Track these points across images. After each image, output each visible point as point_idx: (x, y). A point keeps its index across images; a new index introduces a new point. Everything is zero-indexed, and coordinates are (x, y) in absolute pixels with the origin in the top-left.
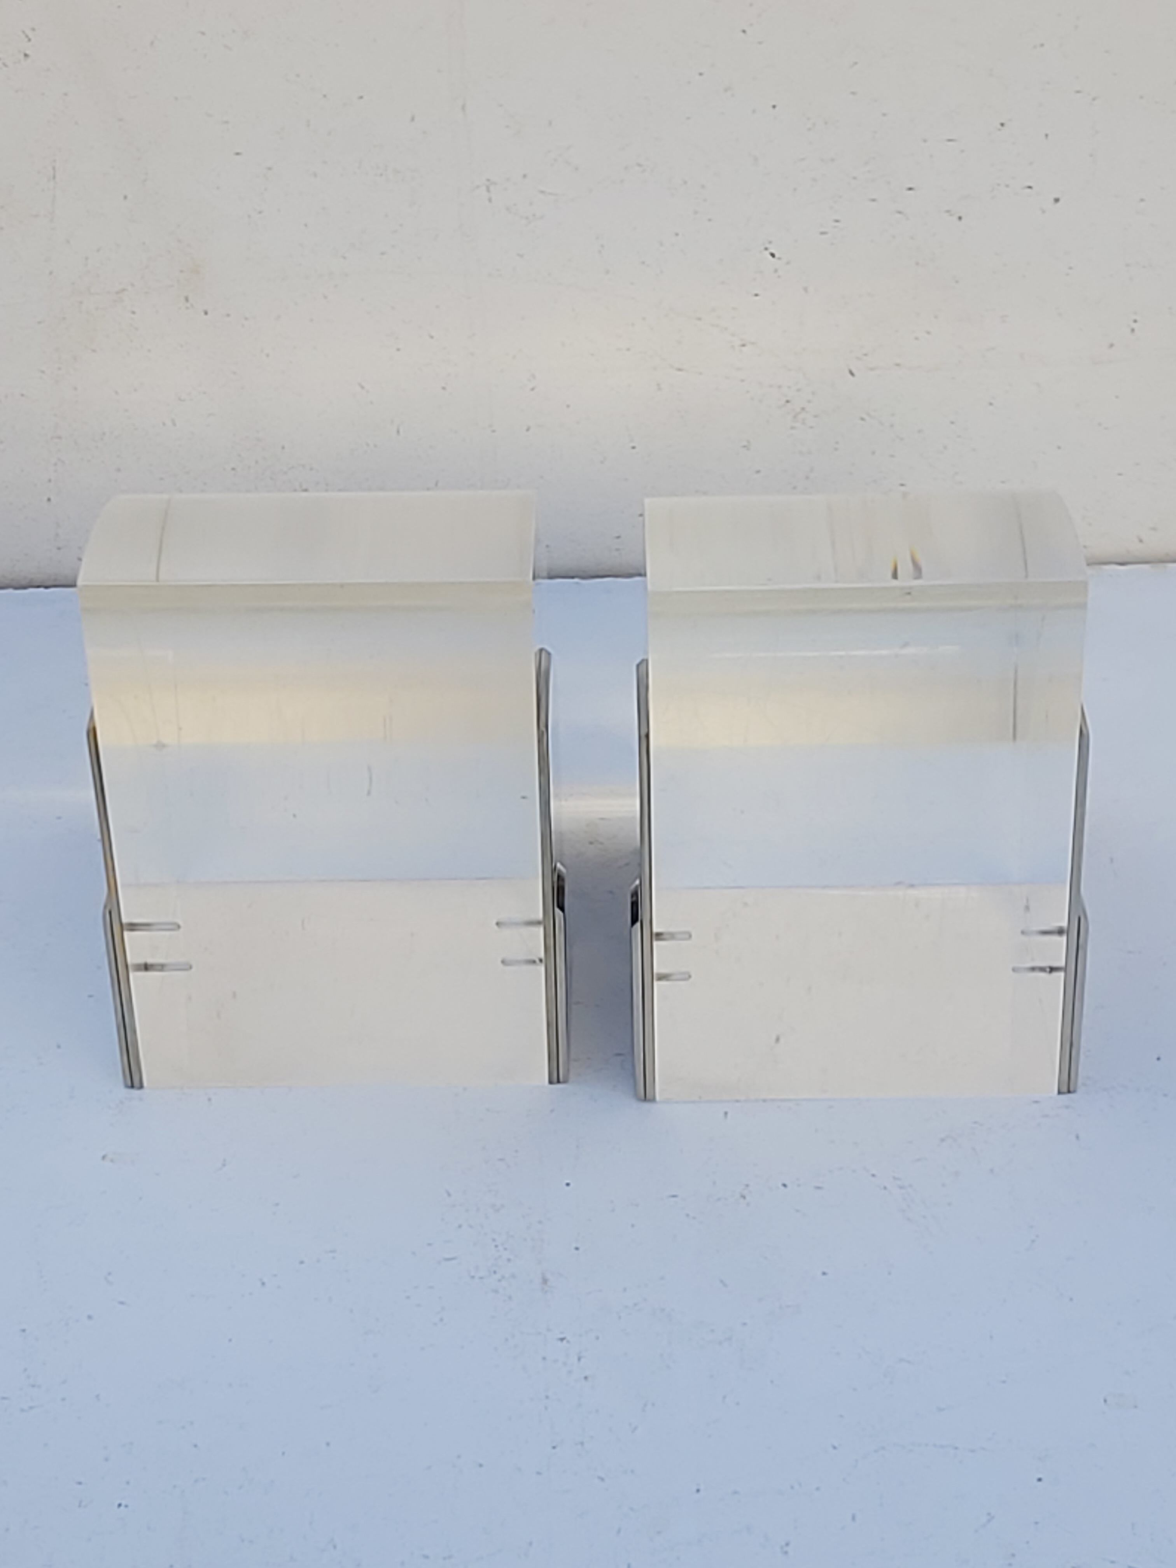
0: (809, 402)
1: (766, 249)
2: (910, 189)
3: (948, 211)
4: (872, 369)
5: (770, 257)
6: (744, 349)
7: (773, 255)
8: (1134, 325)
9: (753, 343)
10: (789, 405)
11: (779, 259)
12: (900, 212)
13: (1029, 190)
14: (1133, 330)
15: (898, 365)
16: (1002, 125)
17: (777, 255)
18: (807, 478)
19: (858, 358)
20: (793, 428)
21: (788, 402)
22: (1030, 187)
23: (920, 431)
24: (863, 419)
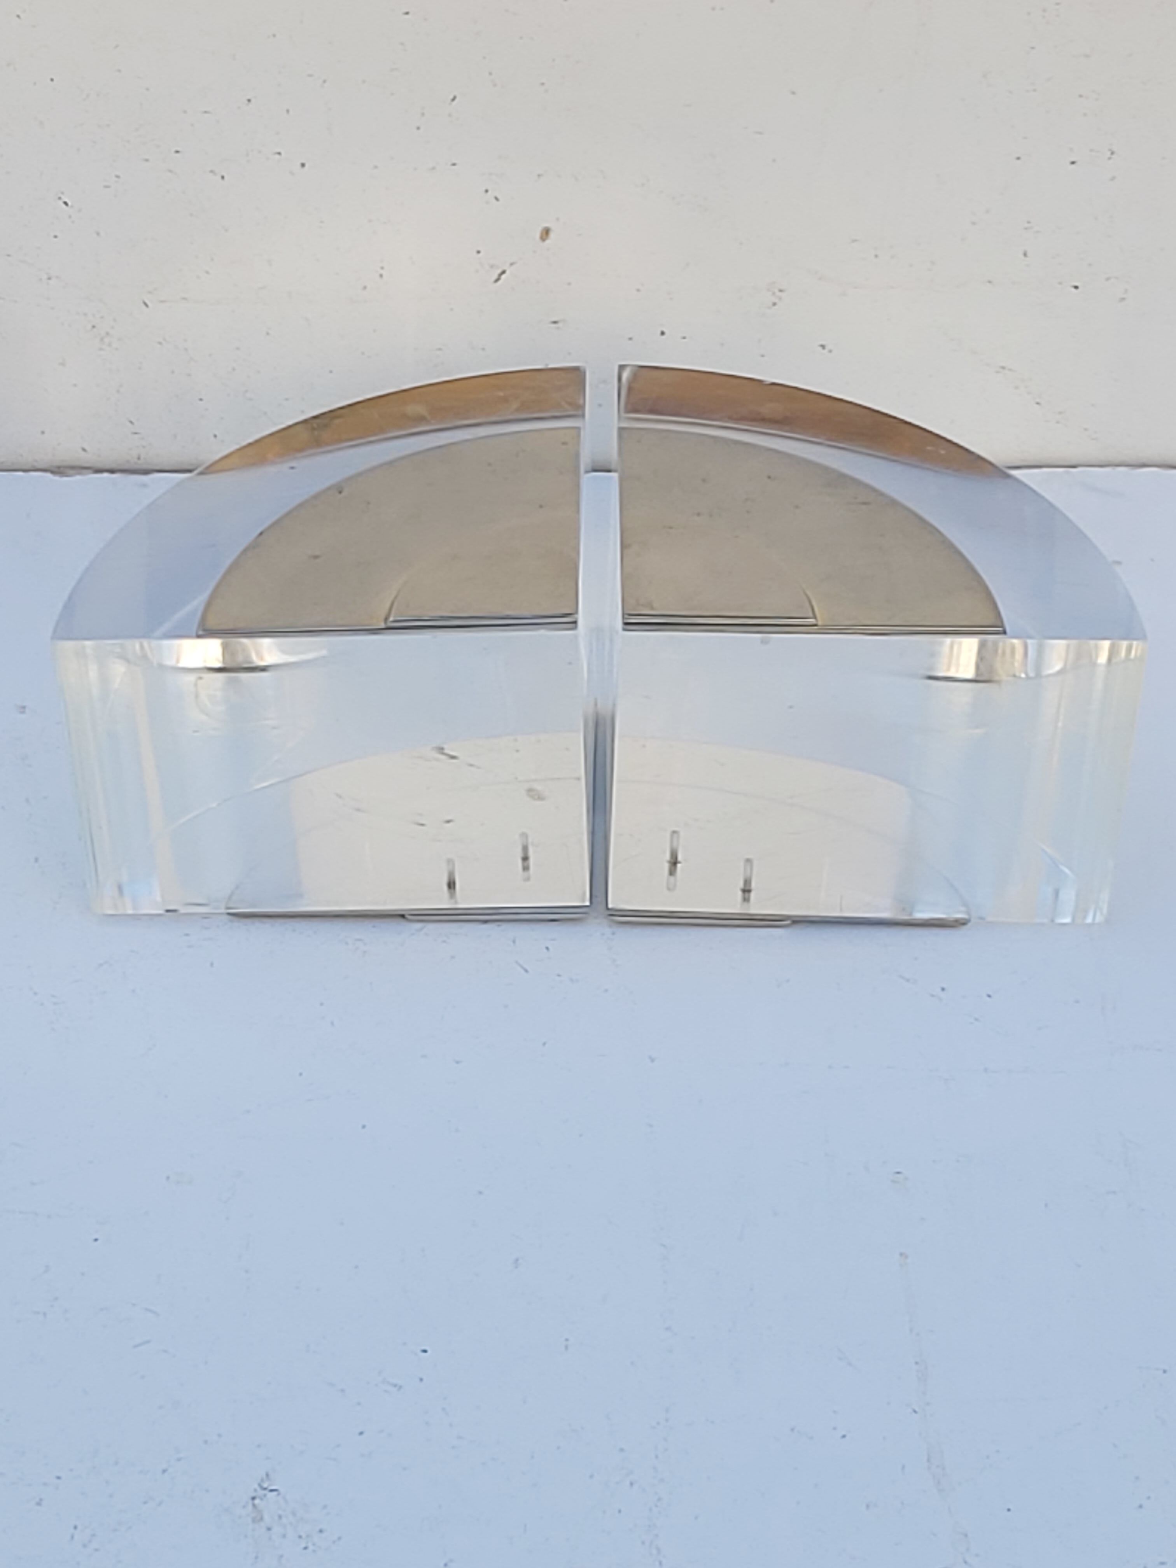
0: (112, 328)
1: (60, 198)
2: (177, 152)
3: (212, 171)
4: (162, 302)
5: (64, 206)
6: (50, 282)
7: (66, 203)
8: (382, 272)
9: (57, 277)
10: (95, 330)
11: (72, 207)
12: (170, 171)
13: (277, 156)
14: (381, 276)
15: (184, 299)
16: (249, 100)
17: (70, 204)
18: (118, 391)
19: (150, 292)
20: (101, 349)
21: (94, 327)
22: (279, 153)
23: (210, 355)
24: (160, 343)
